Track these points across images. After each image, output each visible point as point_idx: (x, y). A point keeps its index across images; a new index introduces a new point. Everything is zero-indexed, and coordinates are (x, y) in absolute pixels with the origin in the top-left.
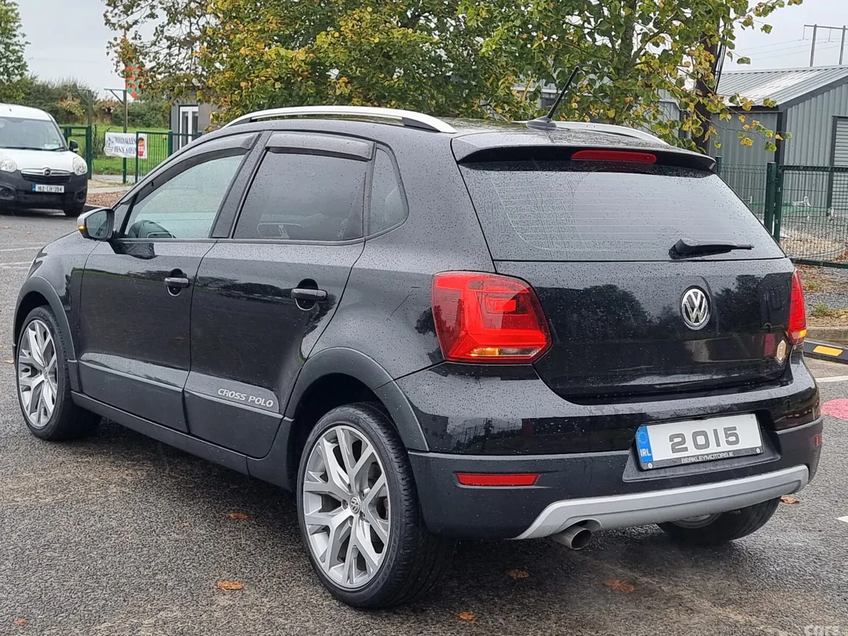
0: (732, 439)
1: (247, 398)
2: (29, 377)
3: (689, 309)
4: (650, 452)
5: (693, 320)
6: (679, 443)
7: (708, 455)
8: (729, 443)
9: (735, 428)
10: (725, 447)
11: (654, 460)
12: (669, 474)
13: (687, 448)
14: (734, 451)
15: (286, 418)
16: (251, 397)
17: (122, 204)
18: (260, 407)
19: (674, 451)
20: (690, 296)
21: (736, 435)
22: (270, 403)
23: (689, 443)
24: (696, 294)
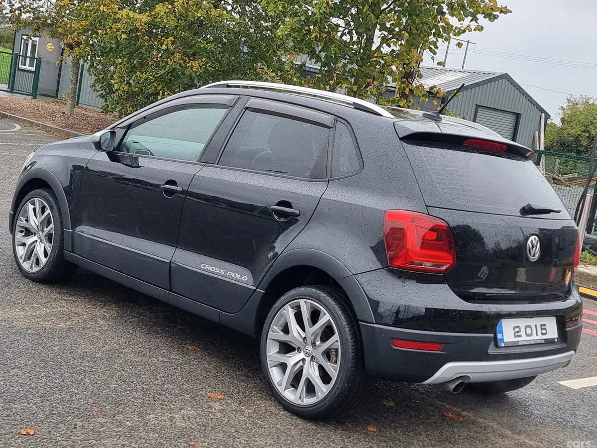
0: (544, 331)
1: (226, 273)
2: (23, 236)
3: (531, 248)
4: (503, 336)
5: (532, 256)
6: (518, 332)
7: (532, 340)
8: (543, 334)
9: (545, 325)
10: (540, 337)
11: (505, 341)
12: (512, 351)
13: (521, 335)
14: (545, 340)
15: (258, 290)
16: (229, 272)
17: (118, 128)
18: (236, 280)
19: (515, 336)
20: (532, 240)
21: (545, 329)
22: (245, 278)
23: (523, 333)
24: (535, 239)
